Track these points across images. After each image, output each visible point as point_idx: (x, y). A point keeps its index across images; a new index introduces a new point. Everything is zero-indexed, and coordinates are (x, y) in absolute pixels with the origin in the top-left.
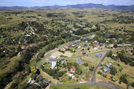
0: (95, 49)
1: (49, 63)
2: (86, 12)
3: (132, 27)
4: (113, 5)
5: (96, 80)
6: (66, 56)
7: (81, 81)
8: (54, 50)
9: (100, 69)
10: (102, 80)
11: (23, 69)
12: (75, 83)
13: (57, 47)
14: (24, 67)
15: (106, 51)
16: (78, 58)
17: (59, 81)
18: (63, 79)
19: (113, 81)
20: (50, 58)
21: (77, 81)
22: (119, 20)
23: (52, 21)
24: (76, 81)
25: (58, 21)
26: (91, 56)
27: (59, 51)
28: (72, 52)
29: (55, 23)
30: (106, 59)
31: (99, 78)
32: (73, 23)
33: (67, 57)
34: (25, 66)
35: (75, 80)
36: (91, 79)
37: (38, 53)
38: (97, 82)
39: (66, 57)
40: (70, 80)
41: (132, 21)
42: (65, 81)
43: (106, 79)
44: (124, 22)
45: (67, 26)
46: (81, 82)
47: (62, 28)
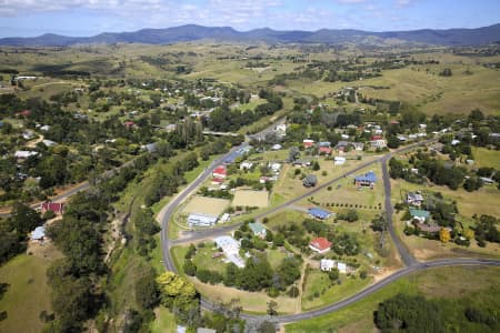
0: (337, 163)
1: (202, 246)
2: (191, 54)
3: (376, 88)
4: (267, 29)
5: (416, 255)
6: (251, 205)
7: (376, 273)
8: (181, 193)
9: (402, 220)
10: (432, 252)
11: (100, 304)
12: (363, 285)
13: (185, 183)
14: (99, 292)
15: (376, 162)
16: (299, 202)
17: (299, 298)
18: (308, 286)
19: (462, 243)
20: (190, 227)
21: (363, 275)
22: (322, 73)
23: (93, 89)
24: (359, 279)
25: (117, 90)
26: (339, 186)
27: (206, 193)
28: (261, 189)
29: (107, 96)
30: (397, 186)
31: (420, 249)
32: (177, 91)
33: (255, 208)
34: (99, 285)
35: (353, 277)
36: (398, 257)
37: (116, 223)
38: (423, 261)
39: (251, 209)
40: (339, 283)
41: (357, 72)
42: (323, 293)
43: (439, 243)
44: (340, 77)
45: (162, 106)
46: (378, 278)
47: (145, 112)
